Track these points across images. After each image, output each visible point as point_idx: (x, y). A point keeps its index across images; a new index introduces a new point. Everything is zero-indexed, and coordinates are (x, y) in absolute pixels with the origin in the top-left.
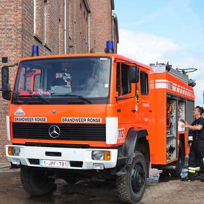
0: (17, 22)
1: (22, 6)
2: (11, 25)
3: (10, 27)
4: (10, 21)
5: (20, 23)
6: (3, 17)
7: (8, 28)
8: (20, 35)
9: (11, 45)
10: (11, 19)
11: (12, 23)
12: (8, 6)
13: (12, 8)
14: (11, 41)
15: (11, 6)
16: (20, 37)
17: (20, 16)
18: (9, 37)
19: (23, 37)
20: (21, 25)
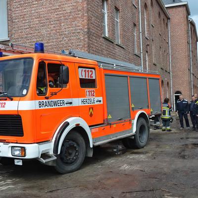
0: (84, 26)
1: (88, 14)
2: (79, 29)
3: (79, 31)
4: (79, 26)
5: (86, 27)
6: (74, 23)
7: (78, 31)
8: (86, 36)
9: (80, 45)
10: (80, 25)
11: (80, 28)
12: (77, 14)
13: (80, 15)
14: (80, 42)
15: (79, 14)
16: (86, 38)
17: (86, 21)
18: (78, 39)
19: (89, 37)
20: (86, 28)
